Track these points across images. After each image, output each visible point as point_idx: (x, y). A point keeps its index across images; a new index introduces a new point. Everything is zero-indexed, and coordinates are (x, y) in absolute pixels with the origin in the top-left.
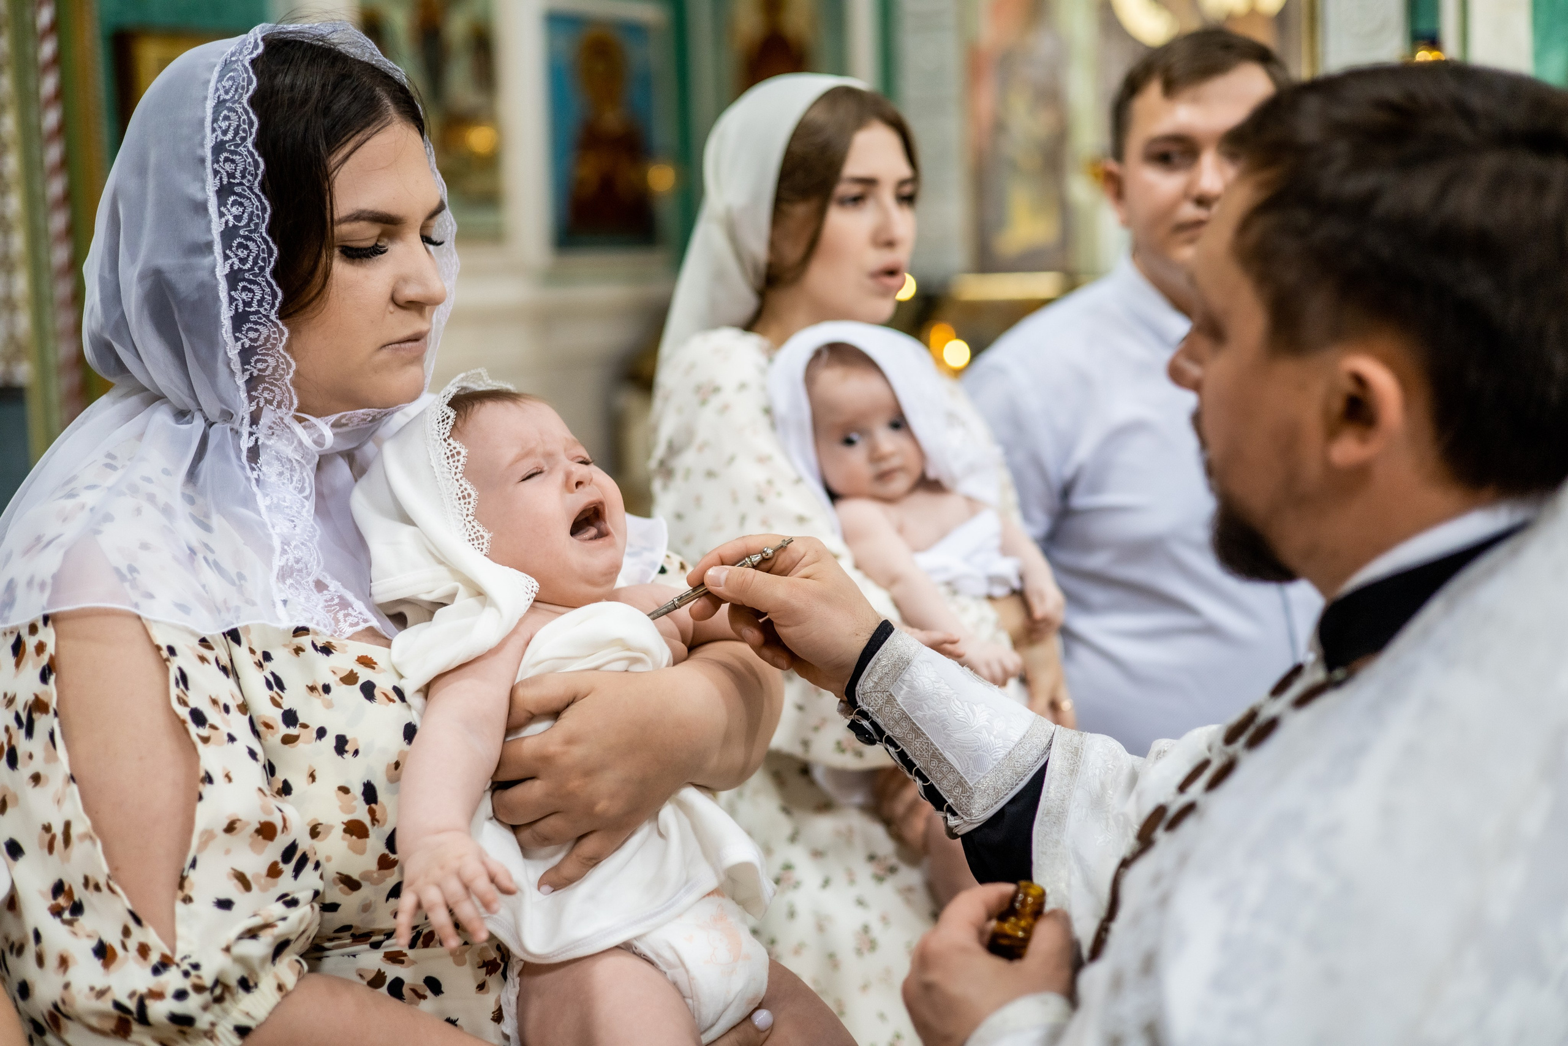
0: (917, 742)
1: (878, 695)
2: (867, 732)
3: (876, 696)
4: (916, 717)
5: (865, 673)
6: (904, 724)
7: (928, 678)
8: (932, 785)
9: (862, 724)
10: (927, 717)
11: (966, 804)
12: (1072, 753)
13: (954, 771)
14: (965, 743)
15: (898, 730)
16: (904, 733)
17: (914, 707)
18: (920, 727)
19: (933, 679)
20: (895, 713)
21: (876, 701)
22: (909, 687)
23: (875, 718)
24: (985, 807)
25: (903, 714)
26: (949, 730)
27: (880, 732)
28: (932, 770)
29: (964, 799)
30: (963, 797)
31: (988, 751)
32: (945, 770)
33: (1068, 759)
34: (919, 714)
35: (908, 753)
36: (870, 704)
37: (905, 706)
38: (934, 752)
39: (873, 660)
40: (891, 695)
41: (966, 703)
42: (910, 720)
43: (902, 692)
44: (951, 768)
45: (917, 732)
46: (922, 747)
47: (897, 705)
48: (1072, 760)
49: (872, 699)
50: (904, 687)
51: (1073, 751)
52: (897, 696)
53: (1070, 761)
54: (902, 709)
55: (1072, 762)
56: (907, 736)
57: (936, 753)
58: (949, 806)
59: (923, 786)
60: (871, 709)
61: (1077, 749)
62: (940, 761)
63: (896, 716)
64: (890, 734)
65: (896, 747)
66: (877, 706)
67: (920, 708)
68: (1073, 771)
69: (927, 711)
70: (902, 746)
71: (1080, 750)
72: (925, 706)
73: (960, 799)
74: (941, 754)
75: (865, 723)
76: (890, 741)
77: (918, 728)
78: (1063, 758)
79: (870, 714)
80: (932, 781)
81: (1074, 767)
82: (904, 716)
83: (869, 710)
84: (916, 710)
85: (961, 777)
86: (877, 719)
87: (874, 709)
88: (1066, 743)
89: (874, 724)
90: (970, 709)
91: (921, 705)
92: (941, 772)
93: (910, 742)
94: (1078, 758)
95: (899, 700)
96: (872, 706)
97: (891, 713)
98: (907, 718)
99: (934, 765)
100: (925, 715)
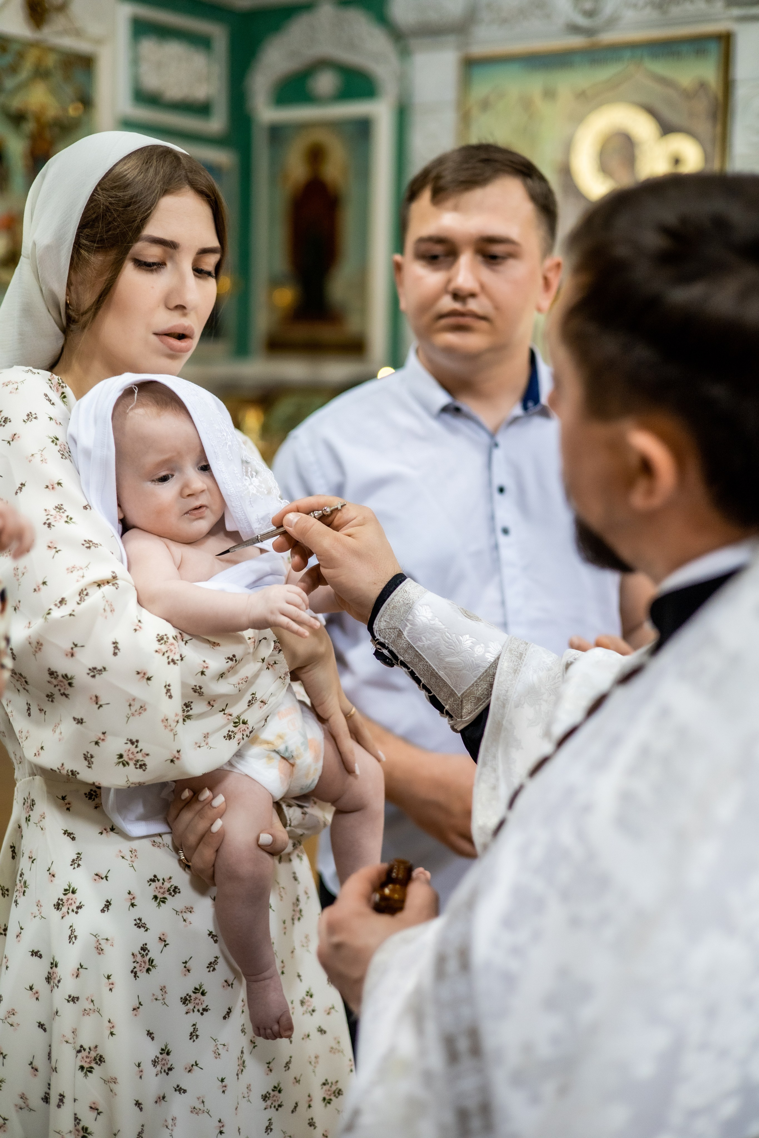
0: (420, 664)
1: (391, 631)
2: (387, 658)
3: (390, 632)
4: (418, 647)
5: (379, 615)
6: (410, 652)
7: (426, 617)
8: (434, 696)
9: (382, 652)
10: (426, 646)
11: (457, 709)
12: (517, 657)
13: (447, 686)
14: (454, 665)
15: (407, 656)
16: (411, 658)
17: (416, 639)
18: (421, 653)
19: (429, 618)
20: (403, 644)
21: (390, 635)
22: (411, 624)
23: (391, 647)
24: (470, 712)
25: (409, 645)
26: (441, 656)
27: (396, 657)
28: (432, 684)
29: (455, 706)
30: (455, 704)
31: (470, 670)
32: (441, 685)
33: (514, 661)
34: (420, 644)
35: (416, 672)
36: (385, 637)
37: (410, 638)
38: (432, 672)
39: (385, 605)
40: (400, 630)
41: (454, 635)
42: (414, 648)
43: (407, 628)
44: (445, 683)
45: (418, 656)
46: (424, 668)
47: (404, 637)
48: (516, 662)
49: (387, 633)
50: (408, 624)
51: (518, 655)
52: (404, 631)
53: (515, 663)
54: (407, 641)
55: (516, 664)
56: (413, 661)
57: (433, 672)
58: (446, 711)
59: (429, 696)
60: (387, 641)
61: (521, 654)
62: (437, 679)
63: (404, 645)
64: (402, 659)
65: (408, 668)
66: (390, 639)
67: (420, 640)
68: (516, 670)
69: (425, 642)
70: (412, 668)
71: (524, 655)
72: (423, 638)
73: (453, 705)
74: (437, 673)
75: (385, 652)
76: (403, 664)
77: (420, 655)
78: (510, 660)
79: (386, 645)
80: (433, 693)
81: (518, 667)
82: (410, 646)
83: (385, 642)
84: (417, 641)
85: (452, 690)
86: (392, 648)
87: (389, 641)
88: (514, 649)
89: (391, 652)
90: (457, 639)
91: (421, 638)
92: (439, 686)
93: (416, 664)
94: (522, 661)
95: (405, 633)
96: (387, 639)
97: (401, 644)
98: (412, 647)
99: (433, 681)
100: (424, 645)
